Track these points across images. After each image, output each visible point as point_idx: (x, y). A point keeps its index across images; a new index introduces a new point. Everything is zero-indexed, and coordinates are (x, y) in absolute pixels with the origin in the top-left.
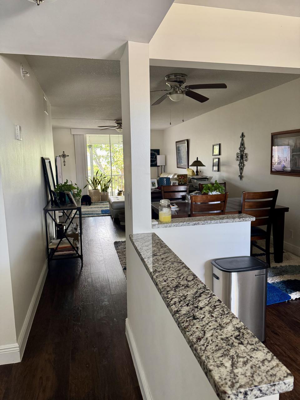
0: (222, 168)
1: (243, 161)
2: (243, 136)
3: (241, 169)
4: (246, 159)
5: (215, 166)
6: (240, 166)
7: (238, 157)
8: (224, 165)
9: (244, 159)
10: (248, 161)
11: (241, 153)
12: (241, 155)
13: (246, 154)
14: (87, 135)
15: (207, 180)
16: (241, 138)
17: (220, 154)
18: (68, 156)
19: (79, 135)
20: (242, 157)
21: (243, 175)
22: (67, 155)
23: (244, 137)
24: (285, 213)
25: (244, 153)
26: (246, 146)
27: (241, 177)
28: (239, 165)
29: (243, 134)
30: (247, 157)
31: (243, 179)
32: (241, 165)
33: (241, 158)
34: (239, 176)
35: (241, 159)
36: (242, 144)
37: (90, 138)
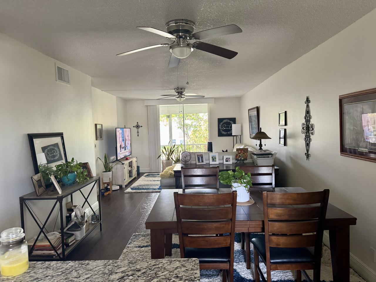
0: (289, 141)
1: (309, 134)
2: (308, 101)
3: (308, 145)
4: (312, 132)
5: (282, 138)
6: (306, 141)
7: (303, 128)
8: (290, 138)
9: (310, 132)
10: (314, 135)
11: (307, 124)
12: (307, 126)
13: (312, 126)
14: (160, 106)
15: (271, 157)
16: (306, 104)
17: (286, 124)
18: (142, 126)
19: (152, 106)
20: (308, 129)
21: (309, 153)
22: (140, 125)
23: (309, 103)
24: (350, 226)
25: (310, 123)
26: (312, 114)
27: (308, 155)
28: (306, 139)
29: (307, 99)
30: (313, 129)
31: (310, 158)
32: (308, 140)
33: (306, 130)
34: (306, 154)
35: (307, 132)
36: (308, 112)
37: (163, 109)
